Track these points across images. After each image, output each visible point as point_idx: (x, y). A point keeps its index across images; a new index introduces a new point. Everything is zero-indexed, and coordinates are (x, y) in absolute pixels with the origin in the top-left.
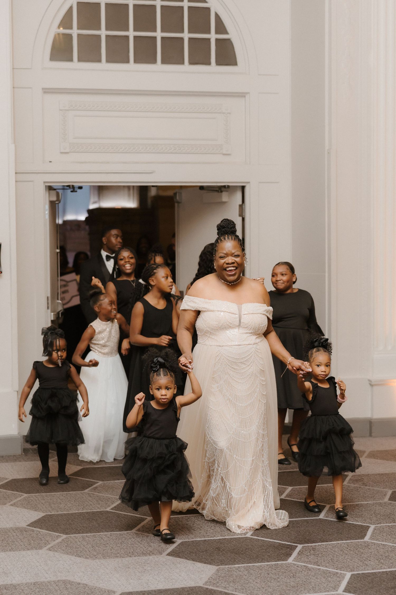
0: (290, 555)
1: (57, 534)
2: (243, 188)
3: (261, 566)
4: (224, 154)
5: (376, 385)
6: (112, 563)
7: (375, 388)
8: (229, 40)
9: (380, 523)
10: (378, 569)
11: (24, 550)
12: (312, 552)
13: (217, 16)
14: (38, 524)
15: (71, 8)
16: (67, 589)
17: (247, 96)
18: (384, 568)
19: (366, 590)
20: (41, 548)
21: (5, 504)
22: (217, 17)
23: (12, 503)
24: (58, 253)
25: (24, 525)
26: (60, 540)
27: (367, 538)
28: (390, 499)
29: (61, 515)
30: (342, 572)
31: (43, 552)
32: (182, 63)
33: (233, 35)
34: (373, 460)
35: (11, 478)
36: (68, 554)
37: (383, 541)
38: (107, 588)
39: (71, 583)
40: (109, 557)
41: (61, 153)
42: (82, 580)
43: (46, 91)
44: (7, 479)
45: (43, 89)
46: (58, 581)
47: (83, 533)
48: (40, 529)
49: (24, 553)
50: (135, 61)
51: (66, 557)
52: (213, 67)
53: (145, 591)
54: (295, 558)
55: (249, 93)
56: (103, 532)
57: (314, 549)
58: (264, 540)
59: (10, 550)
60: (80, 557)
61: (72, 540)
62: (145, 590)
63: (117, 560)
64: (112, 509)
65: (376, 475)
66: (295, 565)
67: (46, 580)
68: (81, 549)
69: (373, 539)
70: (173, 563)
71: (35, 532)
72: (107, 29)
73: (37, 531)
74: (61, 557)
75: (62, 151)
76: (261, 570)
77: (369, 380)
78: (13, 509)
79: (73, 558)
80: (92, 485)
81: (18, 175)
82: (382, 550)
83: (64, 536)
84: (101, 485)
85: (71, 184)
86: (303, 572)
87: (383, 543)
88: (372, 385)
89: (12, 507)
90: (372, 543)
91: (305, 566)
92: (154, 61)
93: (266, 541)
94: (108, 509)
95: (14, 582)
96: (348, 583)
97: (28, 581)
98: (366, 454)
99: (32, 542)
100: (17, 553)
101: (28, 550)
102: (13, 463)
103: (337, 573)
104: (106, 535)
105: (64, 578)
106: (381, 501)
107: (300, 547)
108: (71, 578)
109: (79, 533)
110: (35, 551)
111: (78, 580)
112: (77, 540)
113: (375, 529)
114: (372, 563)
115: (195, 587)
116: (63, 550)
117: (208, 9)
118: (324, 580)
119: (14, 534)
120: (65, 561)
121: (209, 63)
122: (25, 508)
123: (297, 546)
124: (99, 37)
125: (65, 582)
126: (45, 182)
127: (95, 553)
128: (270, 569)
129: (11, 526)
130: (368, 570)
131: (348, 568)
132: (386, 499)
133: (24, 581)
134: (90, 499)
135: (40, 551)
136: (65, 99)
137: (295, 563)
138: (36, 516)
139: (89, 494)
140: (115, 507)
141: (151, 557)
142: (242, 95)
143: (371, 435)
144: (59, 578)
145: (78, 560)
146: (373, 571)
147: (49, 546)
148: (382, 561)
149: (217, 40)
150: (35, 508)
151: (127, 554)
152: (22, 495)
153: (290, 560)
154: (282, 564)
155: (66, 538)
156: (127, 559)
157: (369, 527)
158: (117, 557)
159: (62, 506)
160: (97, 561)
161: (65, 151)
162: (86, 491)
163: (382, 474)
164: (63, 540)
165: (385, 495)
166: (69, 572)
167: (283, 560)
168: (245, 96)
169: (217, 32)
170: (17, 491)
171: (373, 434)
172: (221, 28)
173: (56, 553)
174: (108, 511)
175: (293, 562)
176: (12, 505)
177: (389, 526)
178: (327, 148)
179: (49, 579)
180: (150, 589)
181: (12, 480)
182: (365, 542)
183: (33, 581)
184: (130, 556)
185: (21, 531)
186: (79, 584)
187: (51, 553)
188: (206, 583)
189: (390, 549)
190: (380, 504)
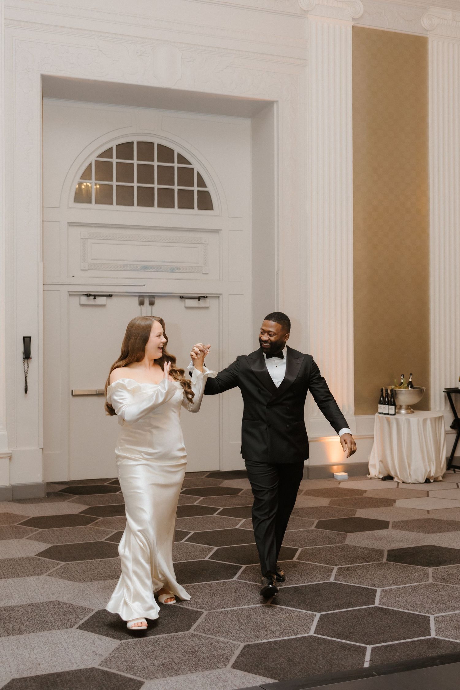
0: (235, 574)
1: (58, 562)
3: (211, 584)
4: (204, 274)
6: (96, 585)
8: (207, 192)
9: (306, 546)
10: (300, 584)
11: (28, 576)
12: (252, 571)
13: (198, 174)
14: (45, 554)
15: (90, 165)
16: (55, 608)
17: (220, 232)
18: (305, 583)
19: (289, 602)
20: (42, 574)
21: (23, 538)
23: (28, 537)
25: (33, 555)
26: (59, 567)
27: (295, 559)
29: (65, 546)
31: (43, 577)
32: (173, 207)
33: (210, 188)
34: (308, 497)
36: (62, 578)
37: (306, 561)
38: (87, 607)
39: (59, 603)
40: (95, 580)
41: (82, 270)
42: (69, 601)
43: (71, 224)
44: (29, 517)
45: (68, 223)
46: (49, 602)
47: (79, 560)
48: (46, 558)
49: (27, 578)
50: (138, 205)
51: (60, 581)
52: (196, 211)
54: (238, 577)
55: (222, 230)
56: (95, 559)
57: (254, 568)
58: (217, 562)
59: (17, 577)
60: (72, 580)
61: (68, 566)
63: (101, 582)
64: (106, 540)
65: (308, 508)
66: (238, 582)
67: (39, 602)
68: (74, 574)
69: (300, 559)
71: (41, 561)
72: (117, 181)
73: (42, 560)
74: (56, 581)
76: (211, 587)
78: (28, 542)
79: (66, 582)
80: (94, 521)
81: (45, 286)
82: (305, 568)
83: (63, 563)
84: (101, 520)
85: (91, 293)
86: (243, 588)
87: (306, 562)
89: (27, 540)
90: (298, 562)
91: (245, 583)
92: (152, 205)
93: (220, 563)
94: (103, 540)
95: (13, 604)
97: (25, 603)
98: (303, 492)
99: (37, 569)
100: (22, 578)
101: (32, 576)
102: (36, 504)
104: (96, 561)
105: (54, 599)
106: (309, 529)
107: (244, 567)
108: (60, 600)
109: (76, 560)
110: (36, 577)
111: (65, 601)
112: (73, 566)
113: (302, 551)
114: (296, 579)
116: (60, 575)
117: (192, 170)
119: (24, 563)
120: (59, 585)
121: (193, 208)
122: (37, 540)
123: (241, 567)
124: (111, 186)
125: (54, 603)
126: (68, 292)
127: (84, 577)
128: (218, 586)
129: (23, 556)
130: (292, 584)
132: (313, 527)
133: (22, 603)
134: (91, 532)
135: (41, 577)
136: (85, 231)
137: (238, 580)
138: (44, 547)
139: (90, 528)
140: (108, 538)
142: (217, 231)
143: (308, 478)
144: (51, 600)
145: (70, 583)
146: (296, 586)
147: (48, 573)
148: (304, 577)
149: (199, 192)
150: (45, 541)
152: (38, 530)
153: (235, 578)
154: (228, 582)
155: (64, 565)
156: (108, 581)
157: (297, 549)
158: (101, 579)
159: (67, 538)
160: (85, 583)
161: (85, 269)
162: (89, 525)
163: (313, 507)
164: (61, 567)
165: (313, 524)
166: (60, 593)
167: (230, 579)
169: (198, 186)
170: (35, 527)
171: (310, 477)
172: (201, 183)
173: (53, 578)
174: (102, 542)
175: (237, 580)
177: (312, 548)
178: (276, 270)
179: (42, 601)
181: (33, 517)
182: (293, 562)
183: (29, 603)
184: (112, 579)
185: (30, 560)
186: (66, 604)
187: (49, 578)
189: (311, 567)
190: (309, 531)
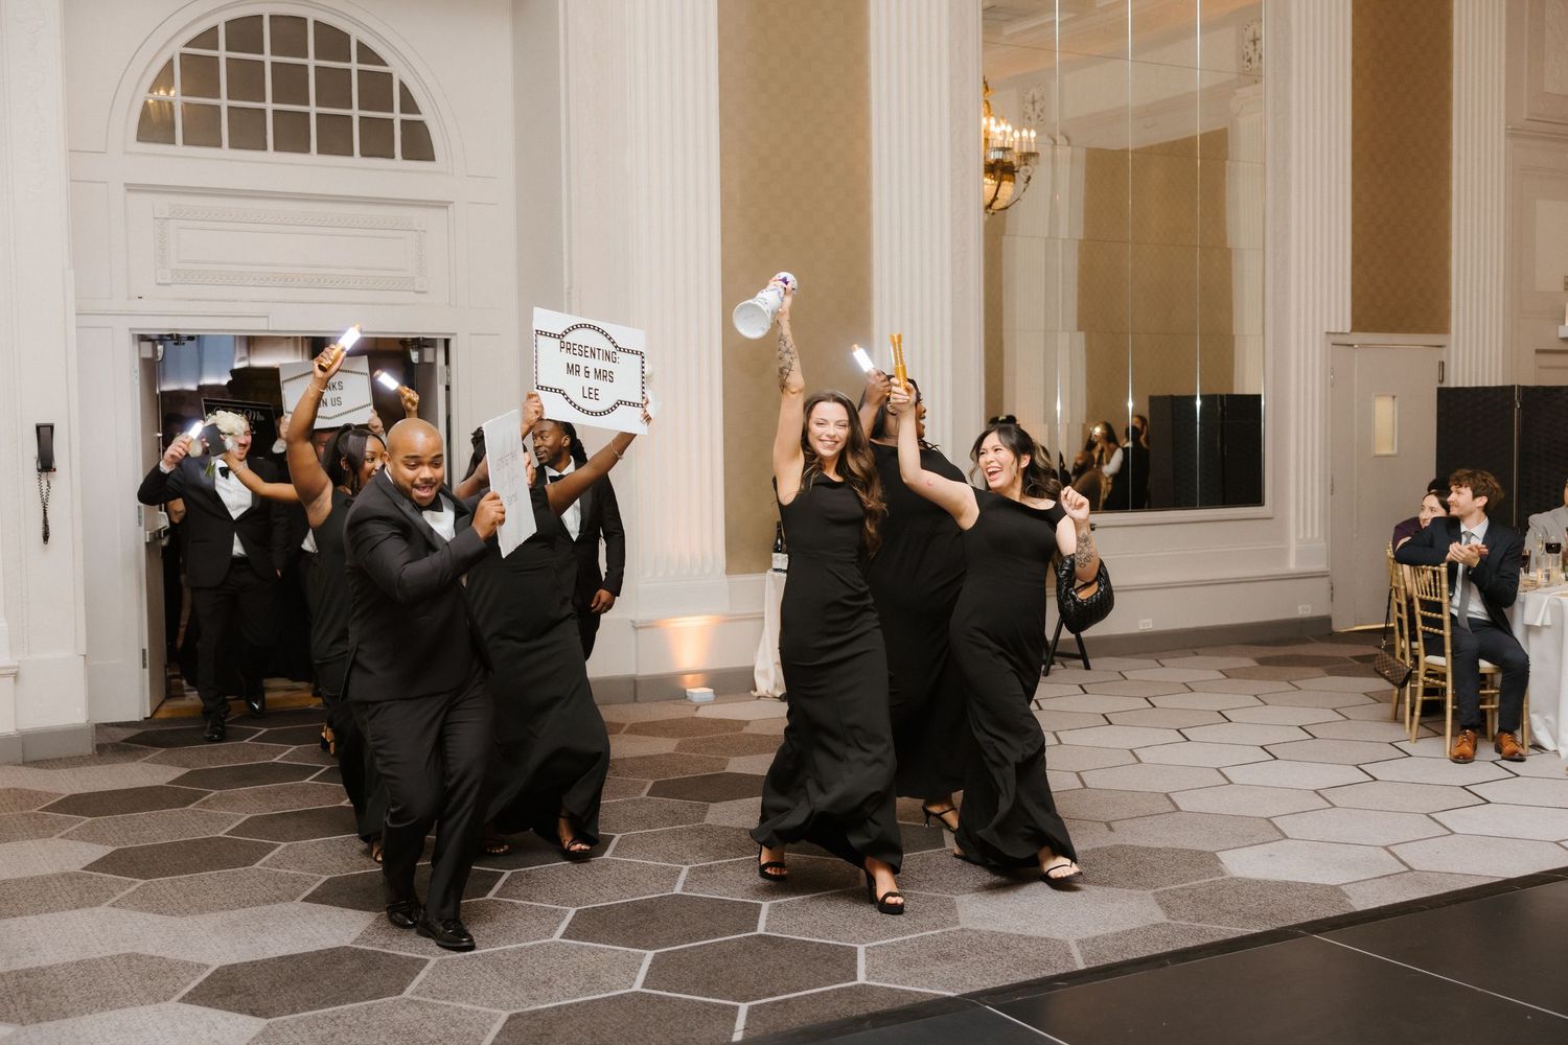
0: (491, 888)
1: (130, 879)
2: (447, 342)
4: (417, 292)
5: (641, 628)
6: (213, 919)
7: (640, 631)
8: (421, 123)
9: (630, 831)
10: (616, 900)
11: (70, 909)
12: (525, 880)
13: (403, 86)
14: (102, 865)
15: (171, 61)
16: (130, 967)
17: (451, 207)
18: (625, 898)
19: (594, 933)
20: (99, 904)
21: (52, 836)
22: (403, 88)
23: (64, 833)
24: (159, 438)
25: (76, 868)
26: (133, 888)
27: (607, 855)
28: (648, 795)
29: (142, 848)
30: (564, 908)
31: (102, 911)
32: (350, 153)
33: (427, 115)
34: (634, 737)
35: (67, 792)
36: (142, 910)
37: (629, 857)
39: (138, 957)
40: (210, 911)
41: (159, 284)
42: (157, 951)
43: (132, 188)
44: (61, 795)
45: (126, 185)
46: (118, 956)
47: (173, 874)
48: (104, 872)
49: (68, 914)
50: (276, 149)
51: (138, 916)
52: (398, 161)
53: (257, 961)
54: (497, 893)
55: (453, 202)
56: (206, 871)
57: (528, 875)
59: (46, 912)
60: (161, 914)
61: (152, 887)
62: (260, 958)
63: (222, 914)
64: (227, 833)
65: (635, 759)
66: (495, 901)
67: (97, 956)
68: (166, 902)
69: (617, 855)
70: (310, 913)
71: (94, 879)
72: (230, 97)
73: (97, 877)
74: (130, 917)
75: (160, 281)
77: (632, 621)
78: (64, 843)
79: (150, 916)
80: (201, 797)
81: (80, 317)
82: (626, 871)
83: (141, 882)
84: (215, 796)
85: (175, 333)
86: (507, 912)
87: (628, 860)
88: (636, 628)
89: (62, 840)
90: (614, 861)
91: (510, 903)
92: (306, 149)
94: (221, 834)
95: (44, 963)
96: (570, 924)
97: (68, 960)
98: (625, 729)
99: (87, 895)
100: (56, 914)
101: (77, 908)
102: (76, 770)
103: (556, 910)
104: (210, 876)
105: (129, 951)
106: (636, 798)
107: (507, 874)
108: (140, 950)
109: (167, 875)
110: (88, 910)
111: (151, 951)
112: (161, 887)
113: (621, 840)
114: (609, 892)
115: (338, 948)
116: (136, 905)
117: (389, 76)
118: (534, 922)
119: (58, 884)
120: (136, 923)
121: (392, 156)
122: (83, 840)
123: (503, 874)
124: (217, 108)
125: (128, 957)
126: (130, 329)
127: (187, 906)
129: (55, 871)
130: (601, 902)
131: (572, 902)
132: (644, 794)
133: (61, 961)
134: (194, 819)
135: (98, 910)
136: (164, 202)
137: (497, 899)
138: (99, 851)
139: (193, 811)
140: (232, 830)
141: (276, 906)
142: (443, 205)
143: (635, 701)
144: (121, 952)
145: (158, 918)
146: (608, 903)
147: (111, 901)
148: (624, 887)
149: (403, 122)
150: (101, 841)
151: (239, 905)
152: (83, 820)
153: (491, 895)
154: (477, 902)
155: (143, 886)
156: (237, 912)
157: (613, 837)
158: (223, 909)
159: (145, 833)
160: (189, 918)
161: (165, 281)
162: (190, 807)
163: (644, 757)
164: (138, 889)
165: (643, 788)
166: (139, 939)
167: (480, 897)
168: (447, 208)
169: (403, 111)
170: (76, 814)
171: (639, 699)
172: (409, 104)
173: (123, 912)
174: (219, 837)
175: (494, 898)
176: (62, 837)
177: (641, 834)
178: (566, 286)
179: (104, 954)
180: (266, 957)
181: (71, 796)
182: (604, 861)
183: (75, 959)
184: (244, 908)
185: (71, 879)
186: (152, 957)
187: (114, 911)
188: (355, 942)
189: (637, 869)
190: (634, 802)
